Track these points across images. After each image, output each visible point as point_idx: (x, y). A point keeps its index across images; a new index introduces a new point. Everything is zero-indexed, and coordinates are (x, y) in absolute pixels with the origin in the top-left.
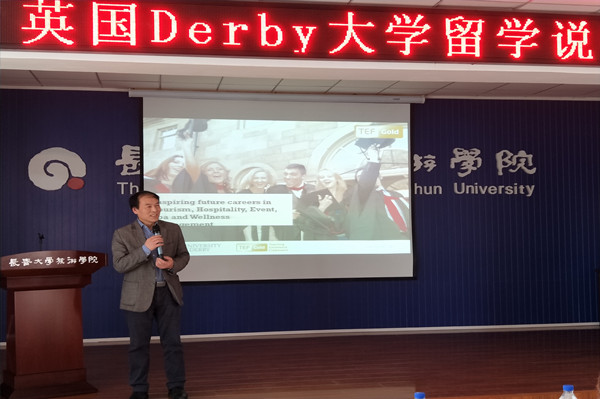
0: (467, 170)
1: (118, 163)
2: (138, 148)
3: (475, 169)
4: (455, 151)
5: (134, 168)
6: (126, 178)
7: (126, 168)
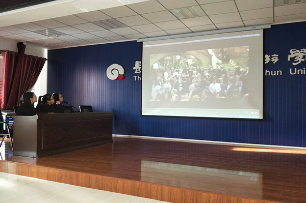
0: (298, 61)
1: (134, 68)
2: (140, 62)
3: (304, 60)
4: (291, 51)
5: (139, 70)
6: (137, 74)
7: (136, 70)
